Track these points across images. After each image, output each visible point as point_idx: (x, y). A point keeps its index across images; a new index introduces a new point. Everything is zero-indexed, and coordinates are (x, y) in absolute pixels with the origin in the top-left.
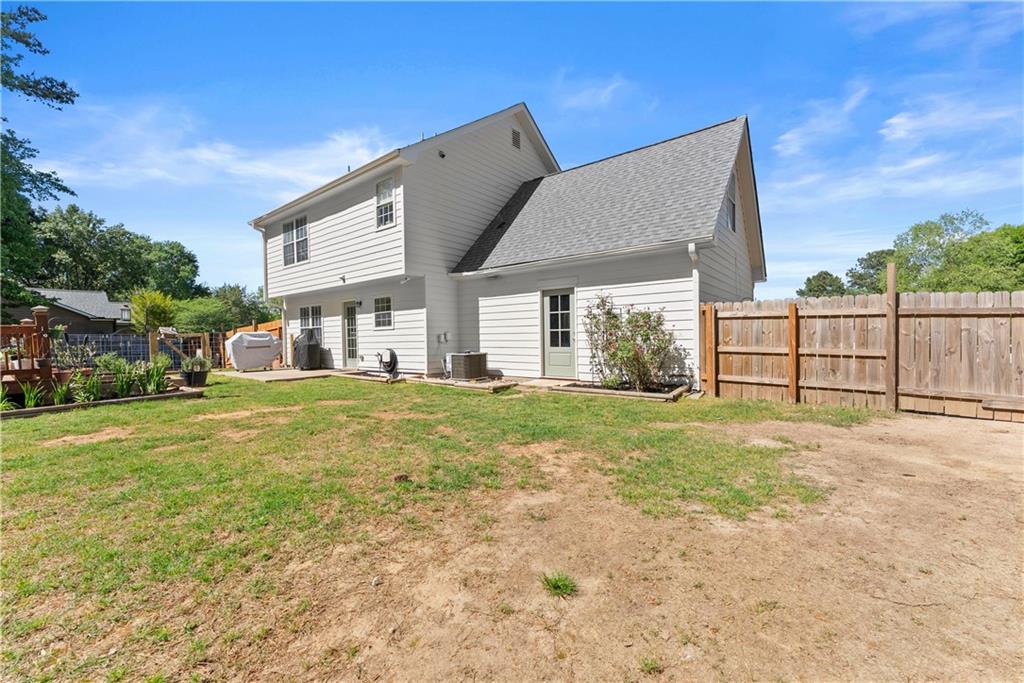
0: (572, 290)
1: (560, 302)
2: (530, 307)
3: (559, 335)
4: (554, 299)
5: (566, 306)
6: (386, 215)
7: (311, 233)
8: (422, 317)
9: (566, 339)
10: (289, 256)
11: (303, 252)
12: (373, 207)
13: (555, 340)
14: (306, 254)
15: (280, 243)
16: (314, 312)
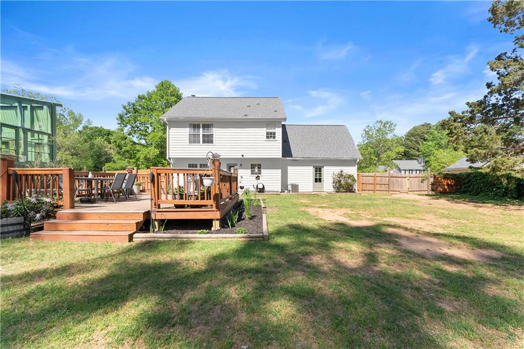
0: (323, 167)
1: (318, 170)
2: (310, 171)
3: (318, 180)
4: (316, 169)
5: (320, 171)
6: (271, 136)
7: (216, 132)
8: (278, 172)
9: (320, 180)
10: (194, 139)
11: (208, 139)
12: (263, 131)
13: (316, 180)
14: (212, 142)
15: (186, 132)
16: (201, 165)
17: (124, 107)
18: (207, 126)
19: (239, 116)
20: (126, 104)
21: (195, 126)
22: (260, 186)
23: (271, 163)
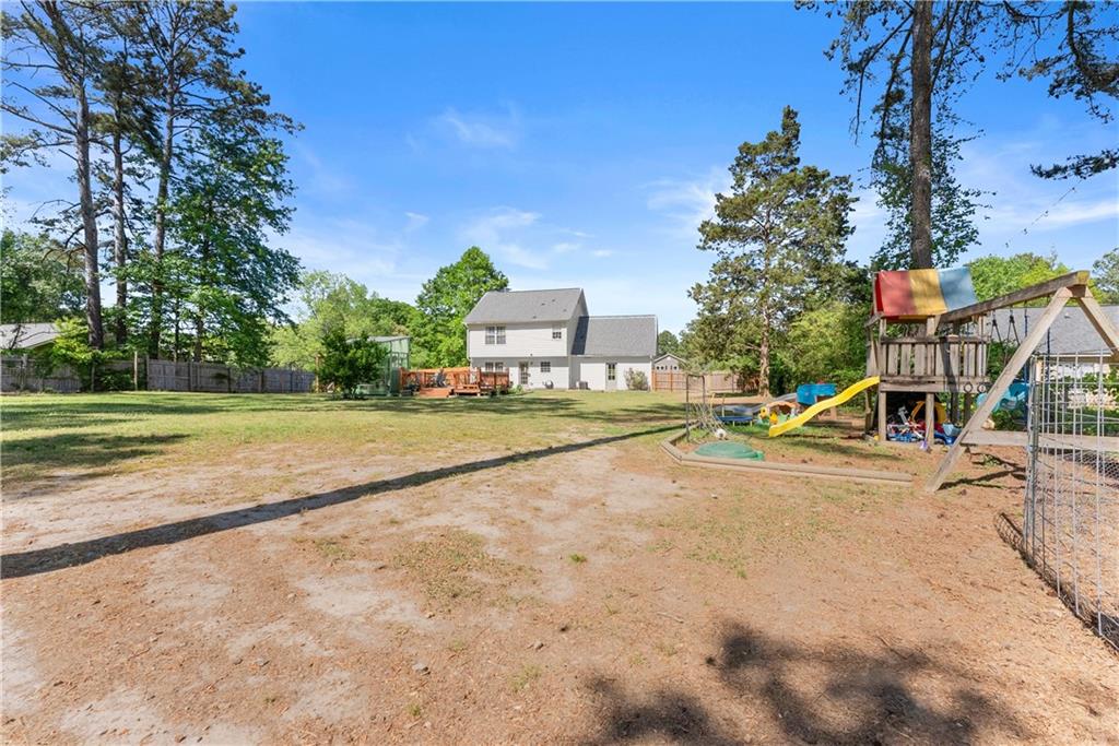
0: (617, 364)
1: (612, 367)
2: (602, 368)
3: (612, 377)
4: (609, 366)
5: (614, 368)
6: (557, 336)
7: (508, 333)
8: (566, 370)
9: (614, 378)
10: (489, 341)
11: (502, 340)
12: (550, 331)
13: (610, 378)
14: (504, 342)
15: (483, 334)
16: (497, 364)
17: (424, 287)
18: (501, 328)
19: (528, 319)
20: (426, 282)
21: (490, 328)
22: (549, 384)
23: (560, 362)
